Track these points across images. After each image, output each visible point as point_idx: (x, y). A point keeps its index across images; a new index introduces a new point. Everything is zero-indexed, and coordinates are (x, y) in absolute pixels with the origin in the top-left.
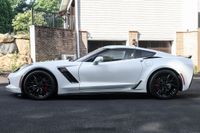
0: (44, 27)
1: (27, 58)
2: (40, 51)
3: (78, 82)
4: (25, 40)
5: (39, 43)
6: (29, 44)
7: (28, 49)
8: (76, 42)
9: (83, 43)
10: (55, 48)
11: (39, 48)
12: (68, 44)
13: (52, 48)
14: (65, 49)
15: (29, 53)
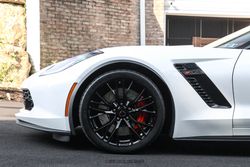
1: (17, 53)
2: (52, 37)
3: (230, 106)
4: (11, 6)
5: (50, 15)
6: (23, 18)
7: (20, 30)
8: (139, 17)
9: (155, 20)
10: (87, 30)
11: (49, 29)
12: (118, 21)
13: (80, 29)
14: (111, 35)
15: (22, 40)
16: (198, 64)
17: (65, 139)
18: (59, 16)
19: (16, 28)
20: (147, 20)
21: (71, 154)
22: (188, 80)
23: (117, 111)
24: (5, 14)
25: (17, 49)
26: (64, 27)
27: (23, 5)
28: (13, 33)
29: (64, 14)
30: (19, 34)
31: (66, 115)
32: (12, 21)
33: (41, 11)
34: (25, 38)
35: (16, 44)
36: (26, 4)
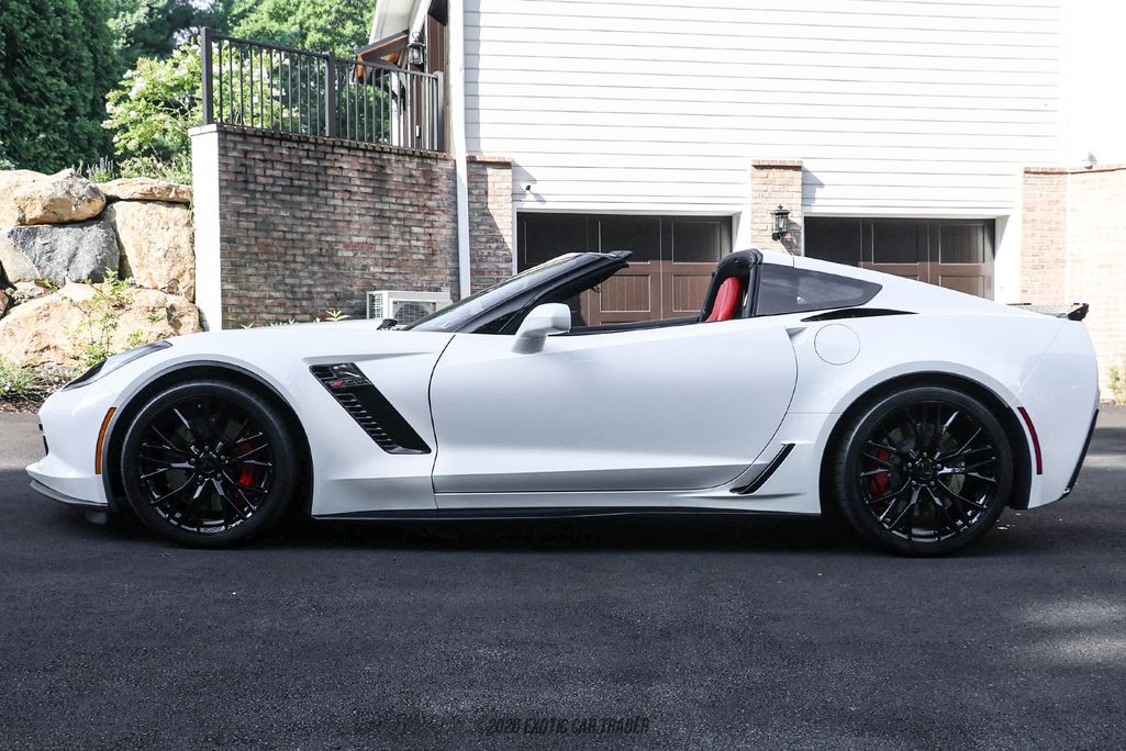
0: (275, 136)
1: (172, 308)
2: (250, 271)
3: (427, 450)
4: (162, 209)
5: (244, 224)
6: (186, 233)
7: (180, 258)
8: (455, 220)
9: (493, 226)
10: (332, 254)
11: (243, 255)
12: (405, 230)
13: (314, 251)
14: (388, 262)
15: (185, 281)
16: (359, 365)
17: (100, 519)
18: (266, 226)
19: (171, 255)
20: (473, 226)
21: (111, 548)
22: (339, 399)
23: (198, 462)
24: (149, 226)
25: (172, 300)
26: (278, 248)
27: (187, 205)
28: (166, 265)
29: (276, 220)
30: (178, 268)
31: (97, 472)
32: (163, 240)
33: (223, 217)
34: (193, 276)
35: (172, 289)
36: (196, 202)
